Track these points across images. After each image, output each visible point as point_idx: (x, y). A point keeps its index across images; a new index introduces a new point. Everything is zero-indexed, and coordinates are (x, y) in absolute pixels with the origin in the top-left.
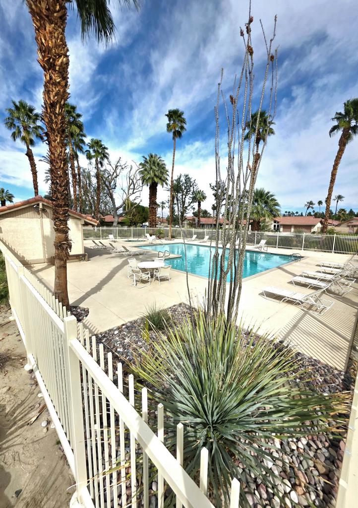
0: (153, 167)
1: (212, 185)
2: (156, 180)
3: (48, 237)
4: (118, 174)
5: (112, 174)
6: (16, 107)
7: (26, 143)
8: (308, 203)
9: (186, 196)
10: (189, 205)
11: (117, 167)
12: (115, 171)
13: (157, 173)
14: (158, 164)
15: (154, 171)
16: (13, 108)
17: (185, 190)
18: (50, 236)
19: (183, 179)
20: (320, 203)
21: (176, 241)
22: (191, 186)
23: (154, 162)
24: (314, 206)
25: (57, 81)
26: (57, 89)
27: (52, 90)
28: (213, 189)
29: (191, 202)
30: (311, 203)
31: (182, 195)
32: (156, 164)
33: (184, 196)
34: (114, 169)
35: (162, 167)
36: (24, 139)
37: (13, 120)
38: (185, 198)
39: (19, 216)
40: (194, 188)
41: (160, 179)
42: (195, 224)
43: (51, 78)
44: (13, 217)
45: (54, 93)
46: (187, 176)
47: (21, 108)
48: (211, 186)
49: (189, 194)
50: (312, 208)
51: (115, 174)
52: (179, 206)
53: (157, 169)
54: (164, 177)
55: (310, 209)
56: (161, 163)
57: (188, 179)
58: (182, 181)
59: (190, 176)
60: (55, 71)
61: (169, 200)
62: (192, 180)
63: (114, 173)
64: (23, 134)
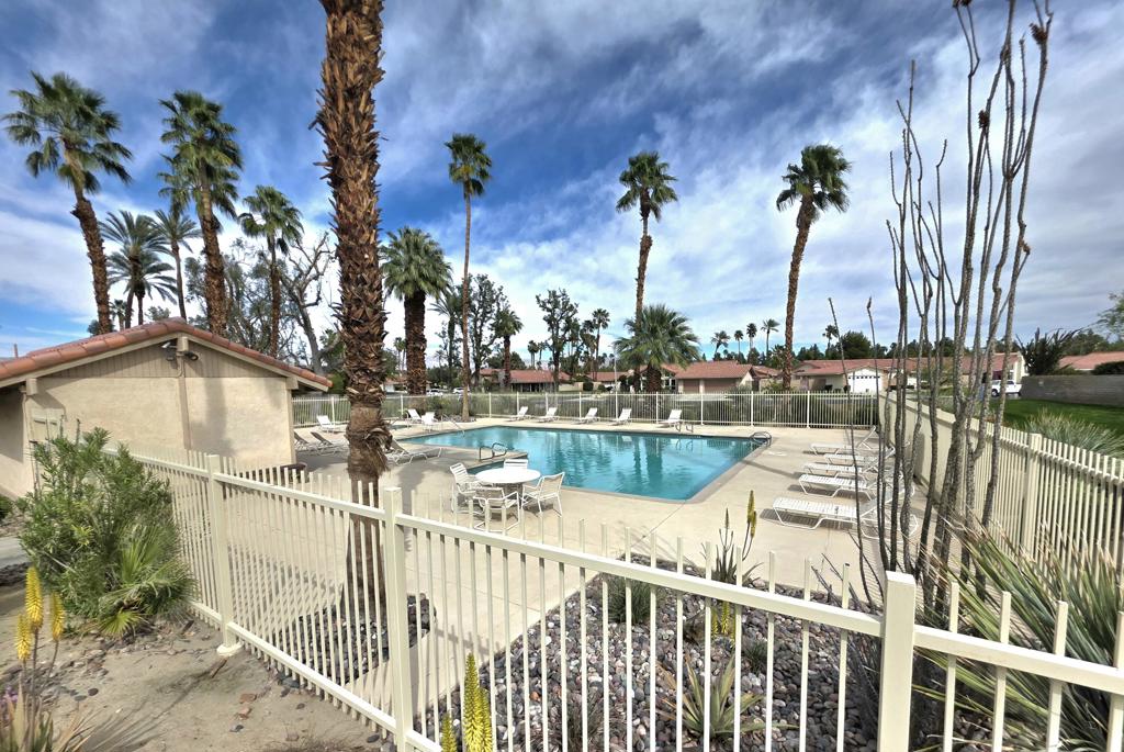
0: (416, 257)
1: (542, 298)
2: (424, 286)
3: (200, 425)
4: (321, 270)
5: (304, 269)
6: (45, 88)
7: (74, 181)
8: (717, 335)
9: (483, 321)
10: (491, 343)
11: (317, 255)
12: (314, 265)
13: (425, 271)
14: (426, 252)
15: (418, 266)
16: (36, 92)
17: (481, 311)
18: (205, 423)
19: (475, 286)
20: (739, 335)
21: (480, 422)
22: (493, 301)
23: (417, 247)
24: (728, 342)
25: (365, 39)
26: (363, 58)
27: (353, 58)
28: (544, 307)
29: (495, 337)
30: (723, 335)
31: (475, 321)
32: (422, 252)
33: (479, 324)
34: (312, 258)
35: (435, 258)
36: (67, 172)
37: (33, 120)
38: (480, 327)
39: (119, 373)
40: (498, 304)
41: (434, 284)
42: (499, 384)
43: (350, 31)
44: (100, 375)
45: (356, 64)
46: (483, 278)
47: (60, 91)
48: (538, 300)
49: (490, 318)
50: (726, 345)
51: (313, 272)
52: (470, 344)
53: (423, 262)
54: (443, 281)
55: (722, 346)
56: (432, 248)
57: (485, 284)
58: (471, 290)
59: (491, 279)
60: (360, 14)
61: (444, 332)
62: (495, 288)
63: (311, 268)
64: (65, 158)
